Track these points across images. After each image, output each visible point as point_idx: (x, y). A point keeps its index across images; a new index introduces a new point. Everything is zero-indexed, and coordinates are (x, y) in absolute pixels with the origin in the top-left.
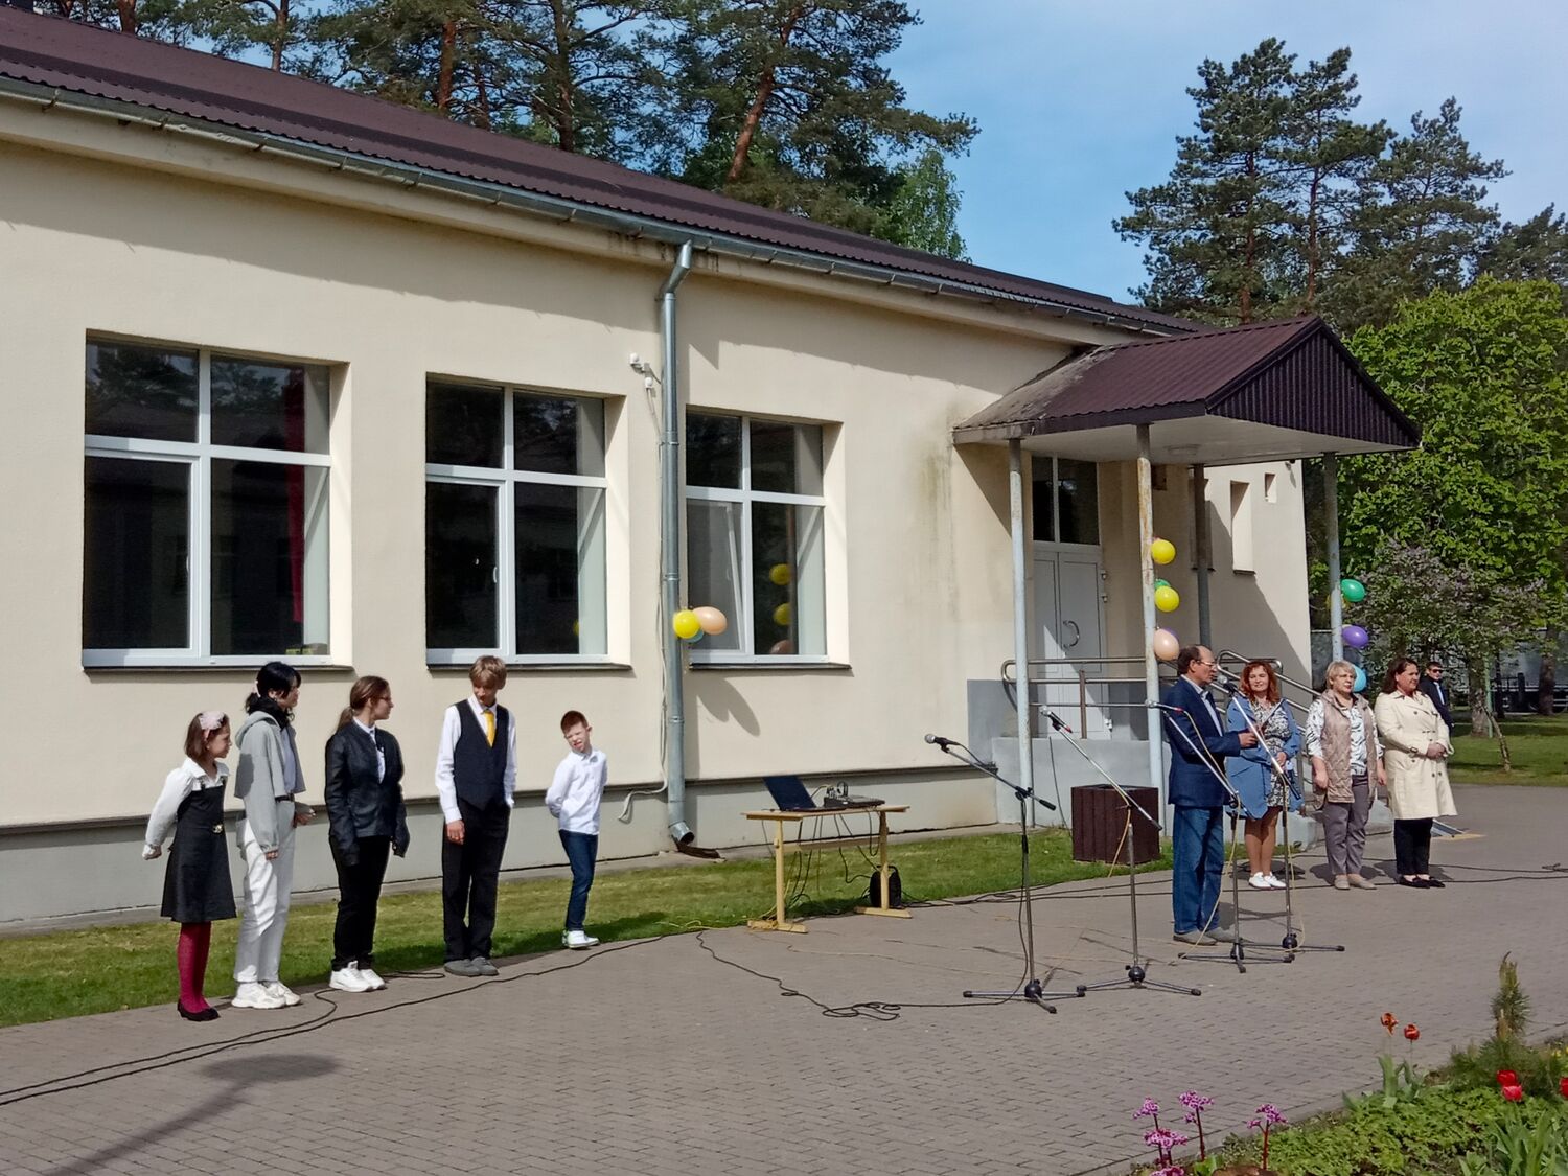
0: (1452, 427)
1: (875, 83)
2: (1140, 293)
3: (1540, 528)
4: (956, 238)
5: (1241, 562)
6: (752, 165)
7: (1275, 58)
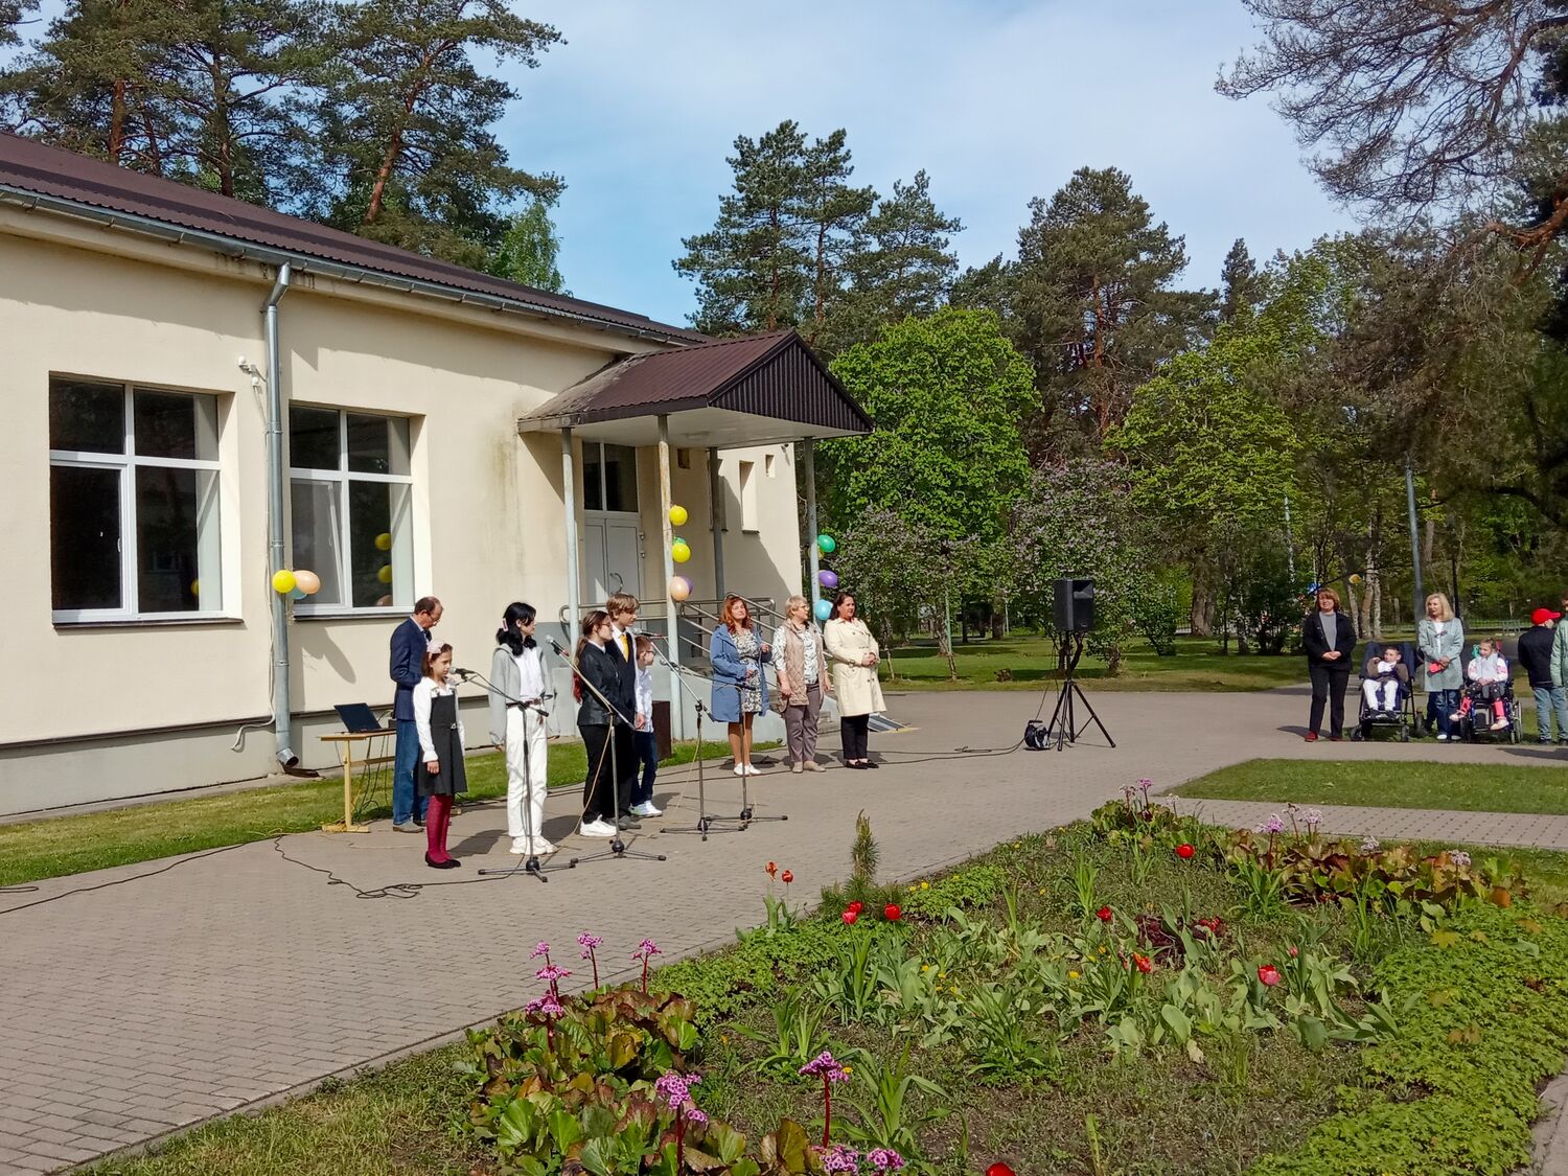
0: (921, 420)
1: (484, 145)
2: (694, 318)
3: (985, 497)
4: (556, 274)
5: (748, 526)
6: (385, 210)
7: (791, 135)
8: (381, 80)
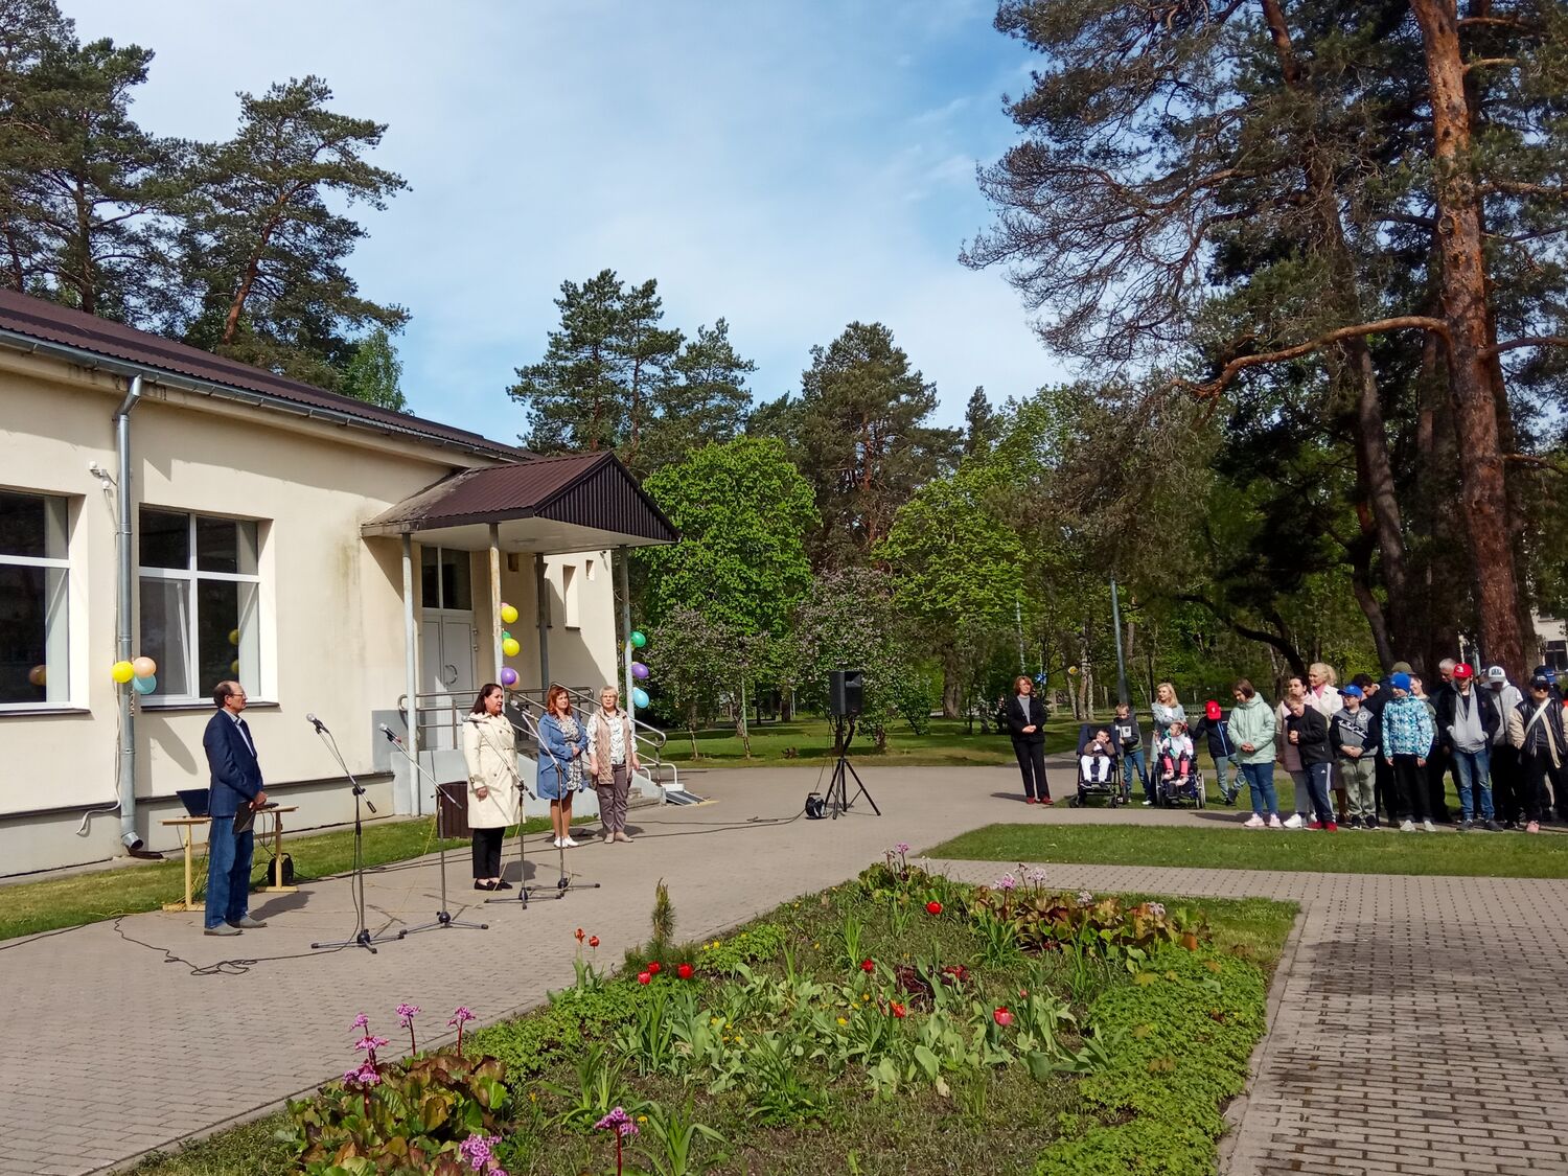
1: (335, 277)
2: (526, 438)
3: (775, 599)
4: (399, 394)
5: (570, 623)
6: (243, 333)
8: (239, 213)
